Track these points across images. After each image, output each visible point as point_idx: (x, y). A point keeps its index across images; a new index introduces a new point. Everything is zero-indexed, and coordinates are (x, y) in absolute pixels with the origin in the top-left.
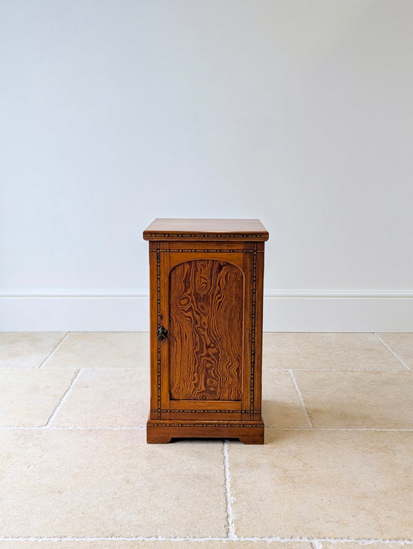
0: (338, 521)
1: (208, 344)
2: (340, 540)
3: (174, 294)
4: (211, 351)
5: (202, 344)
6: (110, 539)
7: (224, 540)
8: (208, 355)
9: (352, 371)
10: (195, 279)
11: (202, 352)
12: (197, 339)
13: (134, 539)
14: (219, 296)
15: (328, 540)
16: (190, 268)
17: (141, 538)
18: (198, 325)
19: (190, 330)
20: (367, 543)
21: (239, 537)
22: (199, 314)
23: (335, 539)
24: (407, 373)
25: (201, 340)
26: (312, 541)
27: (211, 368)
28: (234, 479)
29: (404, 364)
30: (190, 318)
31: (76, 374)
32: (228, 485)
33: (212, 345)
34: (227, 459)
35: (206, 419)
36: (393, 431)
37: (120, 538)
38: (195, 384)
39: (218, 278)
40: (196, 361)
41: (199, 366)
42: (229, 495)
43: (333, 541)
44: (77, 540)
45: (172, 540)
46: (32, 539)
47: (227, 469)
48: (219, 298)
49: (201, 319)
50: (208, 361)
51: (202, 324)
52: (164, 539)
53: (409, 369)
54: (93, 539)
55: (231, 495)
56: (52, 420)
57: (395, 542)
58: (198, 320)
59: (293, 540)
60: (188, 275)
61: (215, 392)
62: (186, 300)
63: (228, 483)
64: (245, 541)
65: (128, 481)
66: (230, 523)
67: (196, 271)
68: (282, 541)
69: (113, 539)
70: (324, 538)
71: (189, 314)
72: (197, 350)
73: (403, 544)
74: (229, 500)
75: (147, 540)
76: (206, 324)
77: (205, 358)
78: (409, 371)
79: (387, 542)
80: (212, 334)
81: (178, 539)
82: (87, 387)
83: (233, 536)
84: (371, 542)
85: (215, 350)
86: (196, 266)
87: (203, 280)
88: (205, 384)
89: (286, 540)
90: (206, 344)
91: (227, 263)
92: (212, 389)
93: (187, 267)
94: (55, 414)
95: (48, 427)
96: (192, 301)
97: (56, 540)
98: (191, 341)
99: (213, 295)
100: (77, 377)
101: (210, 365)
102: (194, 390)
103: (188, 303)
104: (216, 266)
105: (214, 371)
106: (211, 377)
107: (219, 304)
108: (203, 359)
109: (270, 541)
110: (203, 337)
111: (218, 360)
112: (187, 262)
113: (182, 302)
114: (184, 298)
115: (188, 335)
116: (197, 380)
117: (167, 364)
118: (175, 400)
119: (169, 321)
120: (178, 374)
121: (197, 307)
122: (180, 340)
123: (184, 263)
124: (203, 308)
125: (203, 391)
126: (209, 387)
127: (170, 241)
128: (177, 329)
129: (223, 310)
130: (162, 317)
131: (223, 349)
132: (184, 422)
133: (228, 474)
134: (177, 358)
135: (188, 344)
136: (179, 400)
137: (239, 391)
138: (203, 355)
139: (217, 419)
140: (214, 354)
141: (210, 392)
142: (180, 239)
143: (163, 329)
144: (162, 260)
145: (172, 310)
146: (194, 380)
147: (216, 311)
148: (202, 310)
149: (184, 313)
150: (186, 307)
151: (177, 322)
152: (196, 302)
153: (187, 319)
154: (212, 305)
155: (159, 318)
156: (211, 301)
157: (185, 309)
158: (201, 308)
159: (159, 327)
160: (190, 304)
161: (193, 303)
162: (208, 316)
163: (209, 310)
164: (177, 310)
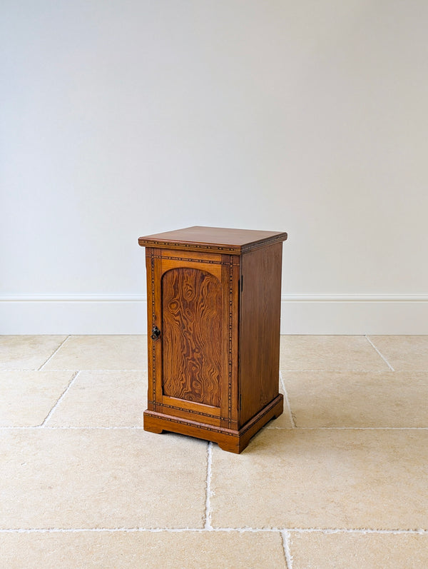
0: (307, 514)
2: (307, 530)
3: (165, 299)
4: (197, 355)
5: (188, 347)
6: (94, 530)
7: (200, 530)
8: (194, 360)
9: (340, 373)
10: (182, 285)
11: (189, 356)
12: (185, 343)
13: (117, 530)
14: (202, 304)
15: (296, 530)
16: (179, 275)
17: (123, 530)
18: (186, 330)
19: (179, 333)
20: (332, 532)
21: (214, 528)
22: (186, 319)
23: (303, 529)
24: (392, 374)
25: (187, 343)
26: (282, 531)
27: (196, 371)
28: (215, 475)
29: (390, 366)
30: (179, 322)
31: (73, 376)
32: (209, 480)
33: (197, 350)
34: (210, 457)
35: (192, 418)
36: (371, 430)
37: (104, 529)
38: (183, 384)
39: (202, 287)
40: (183, 363)
41: (186, 367)
42: (209, 489)
43: (301, 531)
44: (64, 531)
45: (152, 531)
46: (21, 531)
47: (210, 466)
48: (203, 306)
49: (187, 324)
50: (194, 365)
51: (189, 329)
52: (145, 530)
53: (393, 370)
54: (77, 531)
55: (211, 490)
56: (47, 420)
57: (358, 531)
58: (185, 325)
59: (264, 530)
60: (177, 281)
61: (200, 395)
62: (175, 305)
63: (209, 478)
64: (220, 532)
65: (115, 477)
66: (208, 514)
67: (183, 278)
68: (254, 531)
69: (98, 530)
70: (294, 528)
71: (178, 318)
72: (185, 352)
73: (365, 533)
74: (208, 495)
75: (128, 531)
76: (192, 329)
77: (191, 361)
78: (394, 372)
79: (351, 531)
80: (197, 340)
81: (158, 530)
82: (84, 388)
83: (209, 527)
84: (336, 531)
85: (199, 355)
86: (183, 273)
87: (189, 288)
88: (191, 386)
89: (258, 530)
90: (192, 348)
91: (209, 274)
92: (197, 391)
93: (176, 273)
94: (51, 415)
95: (43, 426)
96: (180, 306)
97: (44, 531)
98: (180, 343)
99: (197, 303)
100: (75, 379)
101: (195, 368)
102: (182, 390)
103: (177, 308)
104: (199, 275)
105: (198, 375)
106: (195, 380)
107: (203, 312)
108: (189, 362)
109: (244, 531)
110: (189, 341)
111: (202, 365)
112: (175, 269)
113: (172, 305)
114: (173, 303)
115: (178, 338)
116: (184, 380)
117: (160, 361)
118: (167, 396)
119: (162, 322)
120: (170, 373)
121: (184, 312)
122: (170, 341)
123: (173, 269)
124: (189, 314)
125: (190, 392)
126: (195, 389)
127: (161, 249)
128: (168, 330)
129: (206, 318)
130: (156, 318)
131: (205, 355)
132: (172, 418)
133: (210, 469)
134: (168, 358)
135: (178, 345)
136: (170, 396)
137: (219, 397)
138: (190, 358)
139: (201, 420)
140: (198, 359)
141: (196, 394)
142: (167, 247)
143: (157, 328)
144: (155, 265)
145: (164, 313)
146: (182, 380)
147: (200, 319)
148: (188, 316)
149: (174, 316)
150: (175, 311)
151: (168, 324)
152: (183, 307)
153: (176, 322)
154: (196, 312)
155: (153, 319)
156: (195, 309)
157: (174, 313)
158: (187, 313)
159: (154, 327)
160: (179, 309)
161: (181, 308)
162: (193, 322)
163: (194, 317)
164: (168, 313)
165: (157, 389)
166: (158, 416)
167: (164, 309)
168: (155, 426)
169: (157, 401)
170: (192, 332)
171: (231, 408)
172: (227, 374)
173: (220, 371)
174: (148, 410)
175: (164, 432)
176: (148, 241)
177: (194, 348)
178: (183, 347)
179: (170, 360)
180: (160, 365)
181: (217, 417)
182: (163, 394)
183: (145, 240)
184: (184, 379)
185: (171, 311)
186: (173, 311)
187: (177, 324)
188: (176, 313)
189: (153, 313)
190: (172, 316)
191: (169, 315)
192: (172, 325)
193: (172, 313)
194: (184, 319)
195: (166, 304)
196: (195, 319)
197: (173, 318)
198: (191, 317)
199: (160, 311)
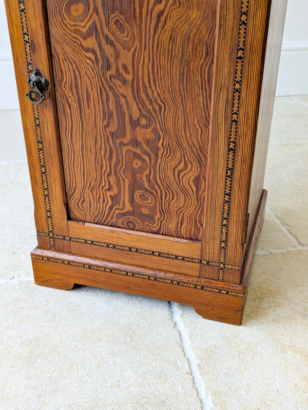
1: (135, 118)
4: (144, 134)
5: (121, 115)
8: (135, 142)
11: (124, 135)
12: (112, 106)
18: (112, 72)
19: (95, 81)
22: (112, 44)
25: (119, 106)
27: (141, 169)
30: (94, 52)
33: (143, 122)
35: (136, 262)
38: (111, 196)
40: (111, 152)
41: (118, 162)
47: (196, 372)
49: (117, 57)
50: (136, 156)
51: (122, 71)
58: (112, 60)
61: (151, 218)
71: (91, 42)
72: (113, 128)
76: (130, 68)
77: (130, 148)
80: (143, 95)
85: (149, 133)
88: (132, 200)
90: (131, 117)
92: (145, 211)
96: (96, 10)
98: (99, 108)
101: (140, 163)
102: (111, 208)
103: (86, 13)
105: (148, 177)
106: (141, 187)
107: (159, 17)
108: (125, 149)
110: (123, 101)
111: (157, 155)
113: (73, 8)
115: (94, 94)
116: (115, 190)
117: (54, 150)
118: (77, 220)
119: (50, 56)
120: (79, 178)
121: (108, 24)
122: (75, 105)
124: (121, 28)
125: (128, 213)
126: (140, 206)
128: (68, 77)
129: (167, 35)
131: (165, 131)
132: (93, 262)
133: (201, 384)
134: (73, 143)
135: (94, 112)
136: (85, 221)
137: (197, 222)
138: (126, 141)
139: (155, 266)
140: (148, 142)
141: (142, 216)
143: (38, 73)
145: (53, 31)
146: (109, 189)
147: (151, 38)
148: (118, 33)
149: (81, 39)
150: (83, 24)
151: (66, 60)
152: (104, 11)
153: (87, 54)
154: (141, 20)
155: (28, 50)
156: (138, 11)
157: (81, 29)
158: (115, 27)
159: (31, 71)
160: (91, 16)
161: (97, 13)
162: (133, 49)
163: (136, 34)
164: (64, 31)
165: (54, 209)
166: (63, 261)
167: (52, 21)
168: (58, 277)
169: (56, 232)
170: (129, 77)
171: (226, 242)
172: (222, 171)
173: (202, 164)
174: (39, 247)
175: (77, 287)
177: (136, 114)
178: (108, 116)
179: (77, 147)
180: (56, 161)
181: (192, 260)
182: (69, 218)
184: (115, 187)
185: (71, 26)
186: (77, 25)
187: (90, 59)
188: (84, 30)
189: (25, 34)
190: (75, 38)
191: (67, 36)
192: (77, 62)
193: (76, 31)
194: (107, 43)
195: (56, 5)
196: (136, 41)
197: (79, 43)
198: (128, 36)
199: (41, 27)
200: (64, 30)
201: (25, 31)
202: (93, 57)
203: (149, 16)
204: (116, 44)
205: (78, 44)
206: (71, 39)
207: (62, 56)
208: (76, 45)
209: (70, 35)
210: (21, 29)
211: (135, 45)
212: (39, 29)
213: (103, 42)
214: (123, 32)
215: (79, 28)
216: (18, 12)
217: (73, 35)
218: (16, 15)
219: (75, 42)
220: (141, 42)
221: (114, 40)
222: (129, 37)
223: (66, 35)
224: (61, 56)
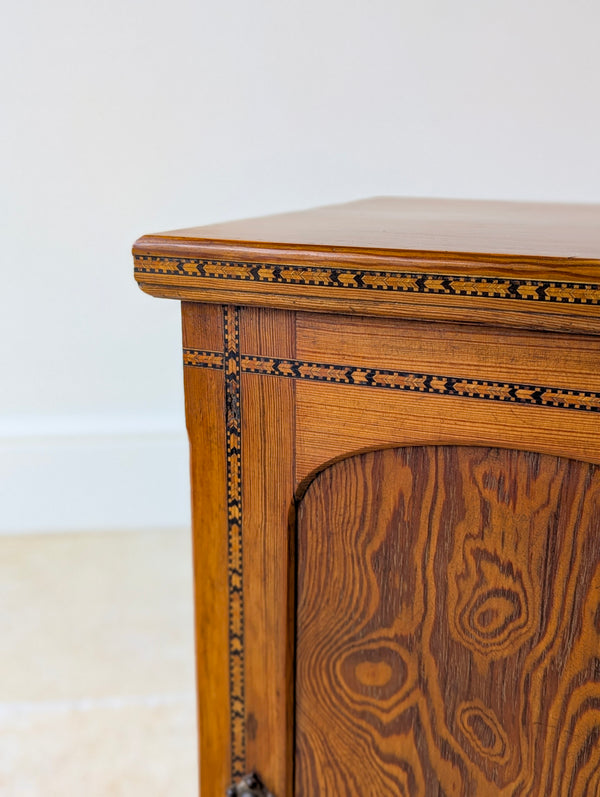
10: (444, 557)
16: (419, 487)
22: (456, 760)
30: (406, 766)
49: (468, 791)
60: (403, 527)
67: (455, 509)
71: (401, 745)
86: (453, 479)
87: (495, 577)
93: (398, 477)
96: (422, 683)
99: (552, 677)
107: (594, 736)
112: (399, 449)
113: (363, 669)
114: (371, 656)
119: (293, 752)
121: (450, 720)
123: (378, 451)
124: (487, 736)
127: (292, 313)
130: (251, 725)
142: (350, 298)
143: (257, 784)
144: (252, 416)
145: (305, 704)
147: (568, 775)
148: (477, 744)
149: (376, 734)
150: (385, 704)
151: (332, 767)
152: (444, 691)
153: (387, 767)
154: (543, 732)
155: (238, 729)
156: (536, 710)
157: (378, 713)
158: (470, 729)
159: (239, 774)
160: (408, 695)
161: (426, 692)
162: (513, 786)
163: (525, 757)
164: (333, 708)
167: (304, 683)
176: (202, 261)
183: (180, 259)
185: (353, 701)
186: (369, 704)
187: (396, 780)
188: (386, 718)
189: (236, 698)
190: (360, 727)
191: (341, 720)
192: (358, 779)
193: (363, 715)
194: (444, 755)
195: (320, 653)
196: (524, 771)
197: (369, 739)
198: (502, 755)
199: (278, 694)
200: (335, 706)
201: (237, 692)
202: (403, 777)
203: (566, 728)
204: (468, 762)
205: (366, 741)
206: (348, 728)
207: (323, 758)
208: (362, 742)
209: (349, 720)
210: (227, 688)
211: (519, 779)
212: (273, 698)
213: (434, 753)
214: (491, 744)
215: (372, 710)
216: (225, 655)
217: (355, 720)
218: (219, 659)
219: (358, 735)
220: (538, 776)
221: (463, 755)
222: (506, 758)
223: (338, 718)
224: (319, 757)
